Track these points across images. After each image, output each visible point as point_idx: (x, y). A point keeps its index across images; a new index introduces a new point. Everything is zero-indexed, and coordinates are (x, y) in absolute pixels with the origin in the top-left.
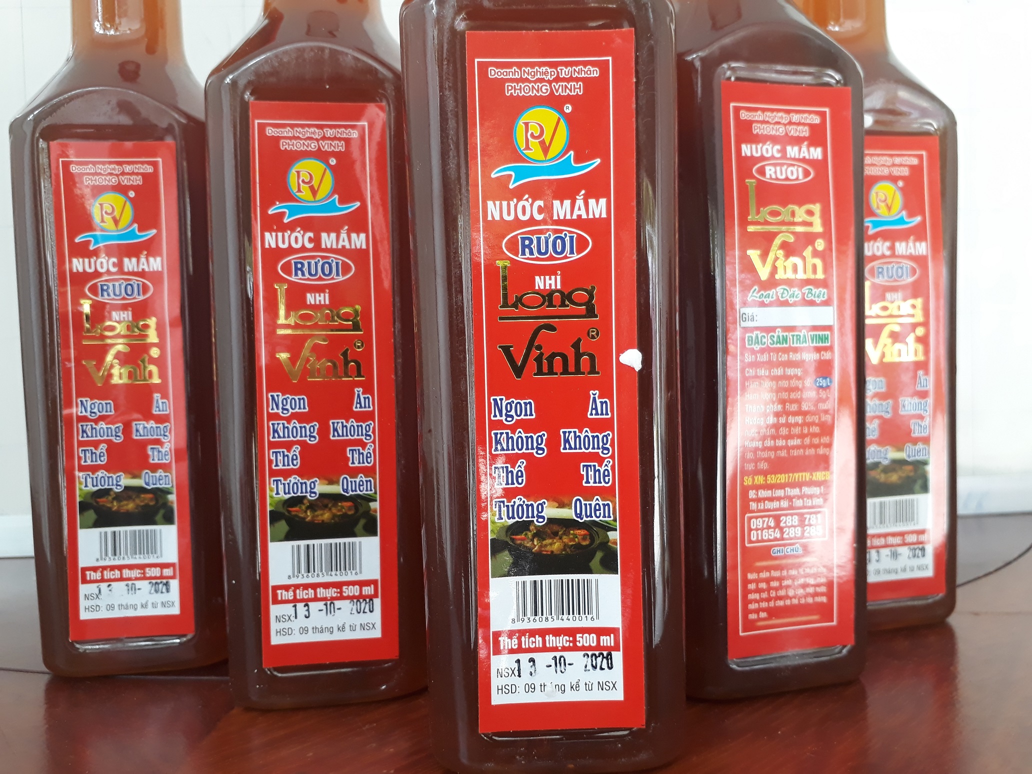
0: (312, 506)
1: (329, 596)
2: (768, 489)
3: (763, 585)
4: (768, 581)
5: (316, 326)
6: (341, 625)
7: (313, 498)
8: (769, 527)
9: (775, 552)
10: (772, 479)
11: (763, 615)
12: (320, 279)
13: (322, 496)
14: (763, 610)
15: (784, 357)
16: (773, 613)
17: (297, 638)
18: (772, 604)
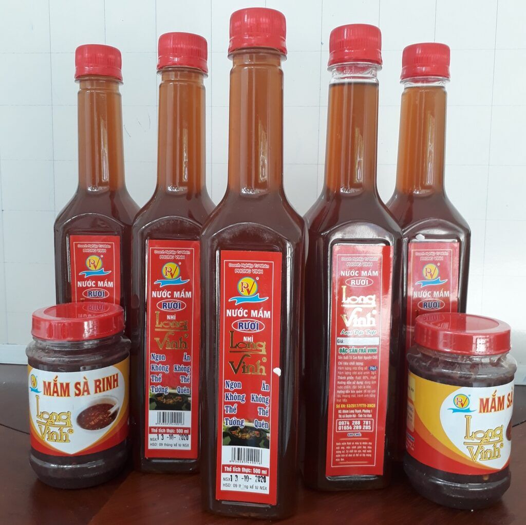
0: (166, 397)
1: (171, 432)
2: (347, 410)
3: (343, 448)
4: (345, 446)
5: (170, 328)
6: (175, 443)
7: (166, 394)
8: (347, 425)
9: (349, 435)
10: (349, 406)
11: (342, 460)
12: (173, 310)
13: (170, 394)
14: (342, 458)
15: (356, 358)
16: (347, 459)
17: (158, 447)
18: (347, 456)
